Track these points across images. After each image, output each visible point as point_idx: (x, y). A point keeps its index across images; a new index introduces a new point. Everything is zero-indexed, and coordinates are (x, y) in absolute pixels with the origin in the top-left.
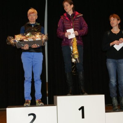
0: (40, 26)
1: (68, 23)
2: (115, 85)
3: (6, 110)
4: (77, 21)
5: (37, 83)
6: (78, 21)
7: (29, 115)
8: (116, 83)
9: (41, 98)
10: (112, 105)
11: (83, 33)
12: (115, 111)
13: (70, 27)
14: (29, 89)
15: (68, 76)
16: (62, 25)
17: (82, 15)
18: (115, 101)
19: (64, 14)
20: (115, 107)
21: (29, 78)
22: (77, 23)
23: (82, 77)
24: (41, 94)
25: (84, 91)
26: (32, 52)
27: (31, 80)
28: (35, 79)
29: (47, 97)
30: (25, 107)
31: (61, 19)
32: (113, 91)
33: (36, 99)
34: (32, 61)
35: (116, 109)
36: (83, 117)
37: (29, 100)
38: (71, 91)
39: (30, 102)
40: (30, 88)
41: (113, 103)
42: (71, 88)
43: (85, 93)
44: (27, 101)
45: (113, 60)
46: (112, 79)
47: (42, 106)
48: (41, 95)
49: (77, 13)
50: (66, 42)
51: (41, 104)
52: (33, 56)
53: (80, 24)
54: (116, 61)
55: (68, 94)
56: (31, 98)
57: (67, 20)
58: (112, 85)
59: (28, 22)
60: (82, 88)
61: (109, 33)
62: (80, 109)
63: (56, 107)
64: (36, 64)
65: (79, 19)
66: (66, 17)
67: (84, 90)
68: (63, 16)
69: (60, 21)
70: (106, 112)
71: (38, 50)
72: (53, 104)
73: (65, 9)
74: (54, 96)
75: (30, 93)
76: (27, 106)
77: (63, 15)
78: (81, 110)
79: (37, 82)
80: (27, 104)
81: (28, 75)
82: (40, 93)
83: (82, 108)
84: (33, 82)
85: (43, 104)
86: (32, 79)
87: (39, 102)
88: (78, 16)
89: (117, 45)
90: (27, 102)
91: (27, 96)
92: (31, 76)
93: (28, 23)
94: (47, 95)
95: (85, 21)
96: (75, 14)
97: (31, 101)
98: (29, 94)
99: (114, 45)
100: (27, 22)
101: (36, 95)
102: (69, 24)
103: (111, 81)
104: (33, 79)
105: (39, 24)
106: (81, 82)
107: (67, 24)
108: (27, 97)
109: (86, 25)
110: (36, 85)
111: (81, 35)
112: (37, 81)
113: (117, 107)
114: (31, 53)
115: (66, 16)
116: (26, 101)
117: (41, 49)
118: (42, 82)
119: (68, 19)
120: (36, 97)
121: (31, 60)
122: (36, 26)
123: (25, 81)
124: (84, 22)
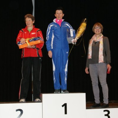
36: (66, 113)
62: (63, 106)
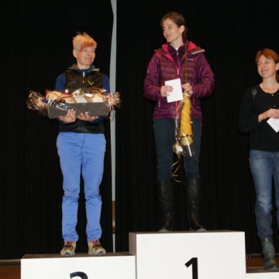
0: (99, 74)
1: (171, 67)
2: (269, 210)
3: (19, 264)
4: (191, 64)
5: (91, 203)
6: (194, 64)
7: (73, 275)
8: (271, 205)
9: (99, 236)
10: (263, 256)
11: (203, 93)
12: (267, 269)
13: (173, 76)
14: (73, 215)
15: (163, 188)
16: (156, 70)
17: (203, 50)
18: (268, 247)
19: (163, 46)
20: (268, 260)
21: (74, 192)
22: (191, 69)
23: (196, 191)
24: (100, 228)
25: (197, 223)
26: (80, 132)
27: (78, 196)
28: (87, 194)
29: (114, 235)
30: (64, 257)
31: (154, 57)
32: (264, 225)
33: (88, 240)
34: (81, 154)
35: (272, 266)
37: (72, 242)
38: (167, 223)
39: (74, 245)
40: (76, 213)
41: (264, 252)
42: (169, 215)
43: (199, 228)
44: (68, 243)
45: (265, 153)
46: (263, 196)
47: (103, 256)
48: (101, 231)
49: (192, 45)
50: (163, 110)
51: (100, 250)
52: (83, 141)
53: (197, 70)
54: (272, 156)
55: (162, 228)
56: (76, 237)
57: (167, 59)
58: (261, 209)
59: (74, 65)
60: (194, 216)
61: (254, 93)
63: (133, 257)
64: (89, 159)
65: (196, 59)
66: (166, 53)
67: (199, 221)
68: (160, 49)
69: (152, 60)
70: (248, 271)
71: (94, 128)
73: (165, 34)
74: (130, 234)
75: (75, 225)
76: (68, 255)
77: (161, 47)
78: (191, 266)
79: (92, 200)
80: (68, 251)
81: (70, 185)
82: (99, 226)
84: (82, 201)
85: (104, 251)
86: (80, 194)
87: (96, 246)
88: (193, 53)
89: (275, 118)
90: (69, 246)
91: (68, 233)
92: (78, 186)
93: (73, 67)
94: (114, 231)
95: (208, 65)
96: (187, 47)
97: (77, 243)
98: (72, 228)
99: (268, 118)
100: (71, 65)
101: (87, 229)
102: (172, 70)
103: (260, 202)
104: (82, 194)
105: (98, 70)
106: (193, 202)
107: (167, 69)
108: (67, 235)
109: (212, 74)
110: (88, 207)
111: (198, 97)
112: (92, 197)
113: (273, 262)
114: (79, 134)
115: (166, 50)
116: (66, 244)
117: (102, 127)
118: (102, 200)
119: (170, 58)
120: (88, 236)
121: (78, 150)
122: (90, 74)
123: (64, 199)
124: (208, 68)
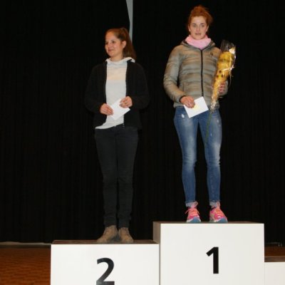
36: (216, 270)
62: (209, 254)
70: (266, 260)
72: (152, 239)
74: (154, 223)
78: (212, 255)
83: (214, 252)
